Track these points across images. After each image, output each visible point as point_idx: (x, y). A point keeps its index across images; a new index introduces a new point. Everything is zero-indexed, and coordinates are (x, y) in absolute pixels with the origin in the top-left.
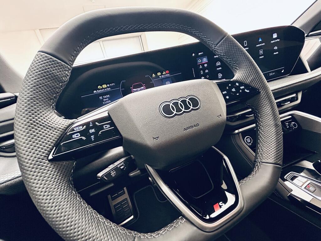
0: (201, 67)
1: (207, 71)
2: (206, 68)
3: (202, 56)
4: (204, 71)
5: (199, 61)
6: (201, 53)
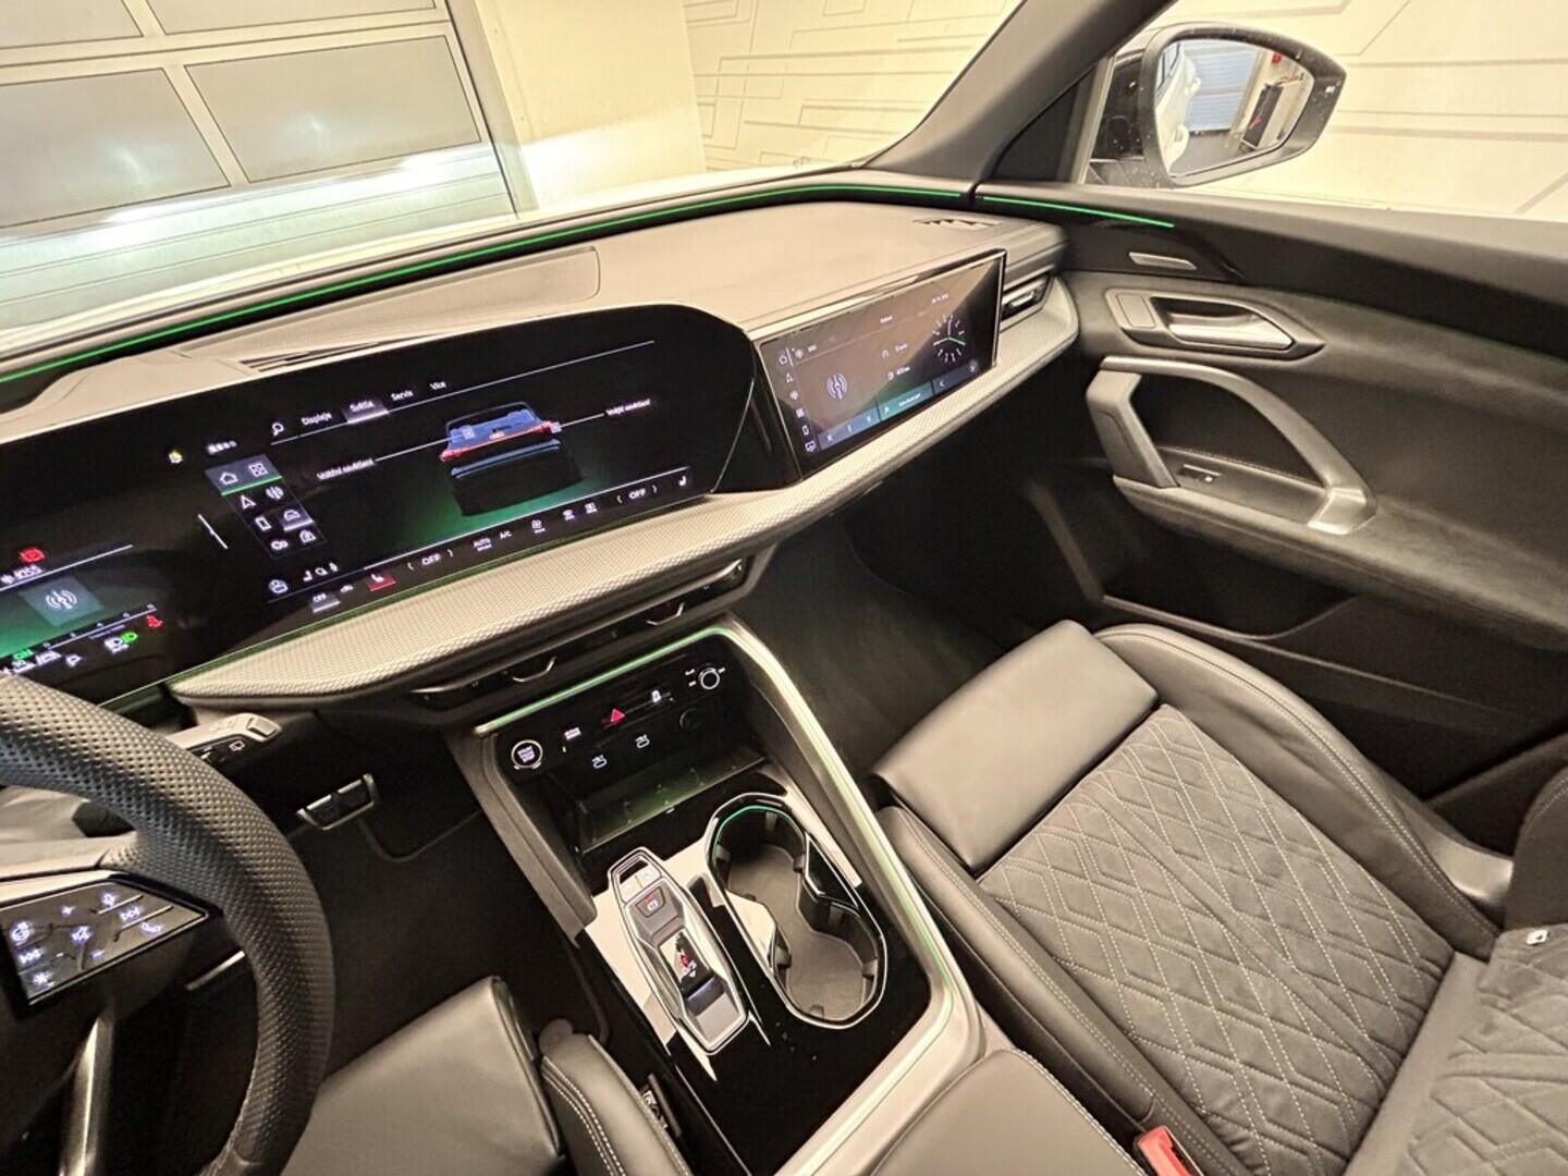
6: (227, 446)
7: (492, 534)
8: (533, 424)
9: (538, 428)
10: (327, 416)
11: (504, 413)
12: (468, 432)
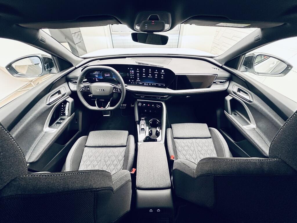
0: (131, 73)
1: (133, 75)
2: (133, 74)
3: (132, 70)
4: (132, 75)
5: (131, 71)
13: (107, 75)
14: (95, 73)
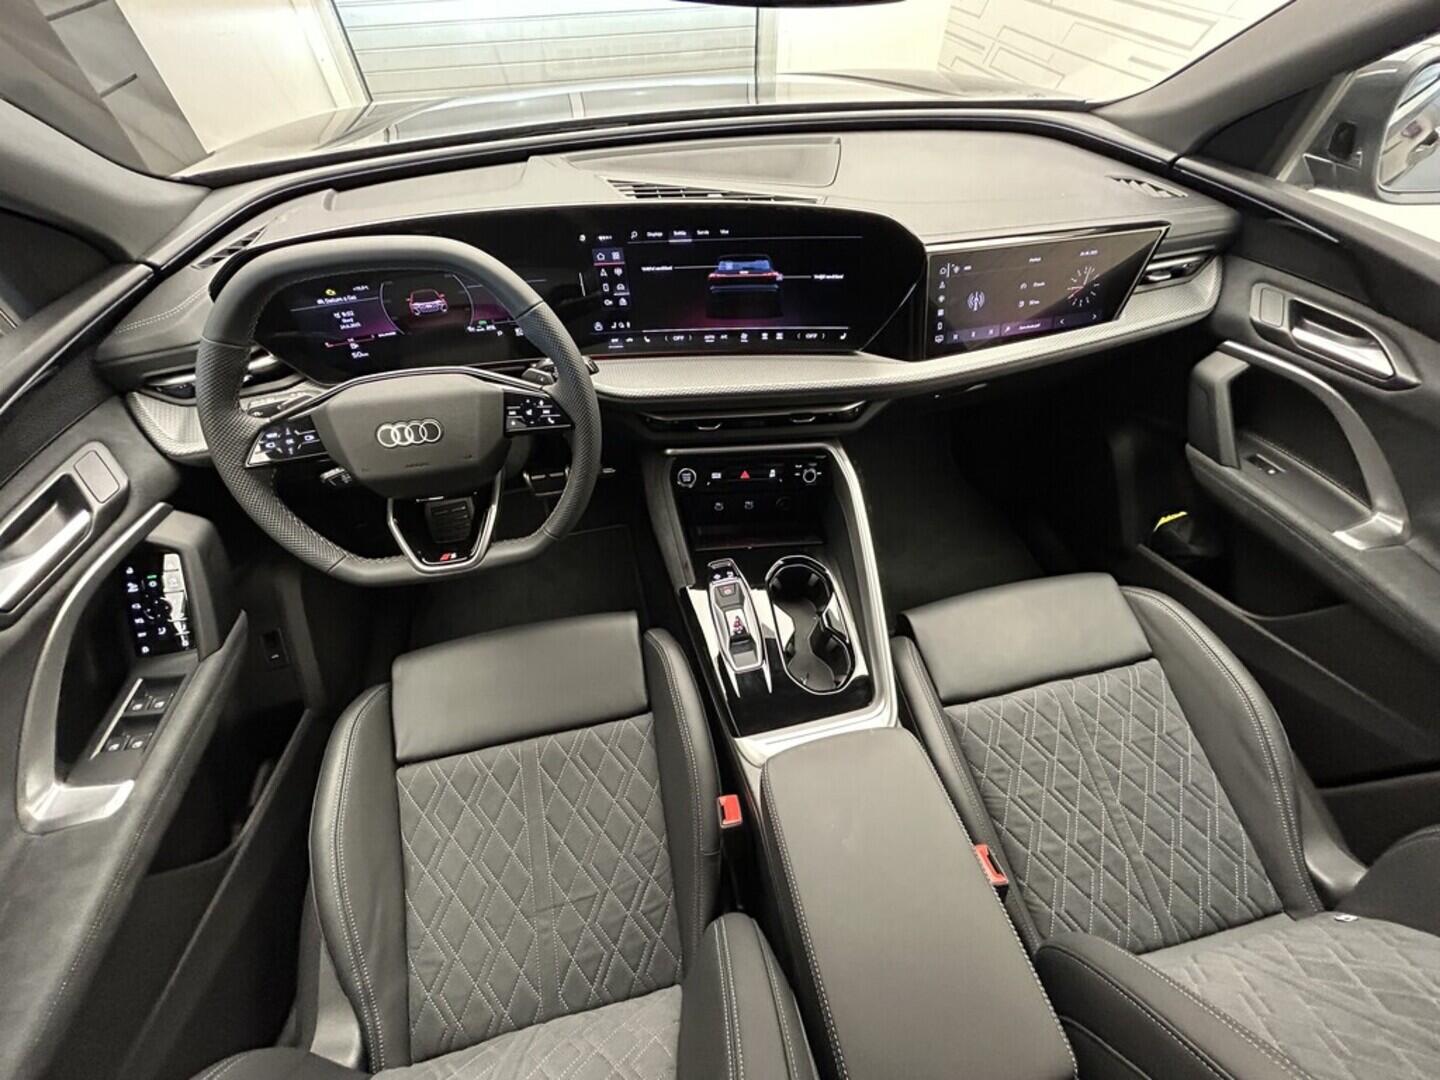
0: (604, 273)
3: (608, 247)
4: (613, 286)
5: (600, 257)
6: (607, 237)
7: (718, 334)
8: (769, 271)
9: (769, 274)
10: (660, 234)
11: (754, 259)
12: (729, 266)
13: (429, 305)
14: (331, 298)
